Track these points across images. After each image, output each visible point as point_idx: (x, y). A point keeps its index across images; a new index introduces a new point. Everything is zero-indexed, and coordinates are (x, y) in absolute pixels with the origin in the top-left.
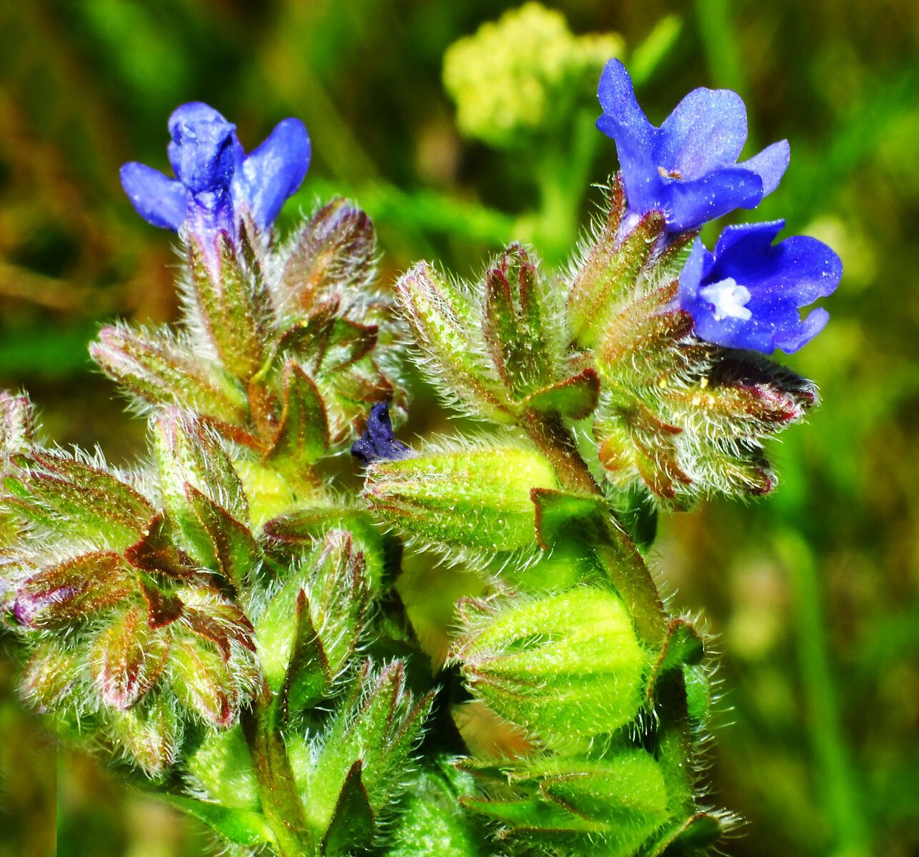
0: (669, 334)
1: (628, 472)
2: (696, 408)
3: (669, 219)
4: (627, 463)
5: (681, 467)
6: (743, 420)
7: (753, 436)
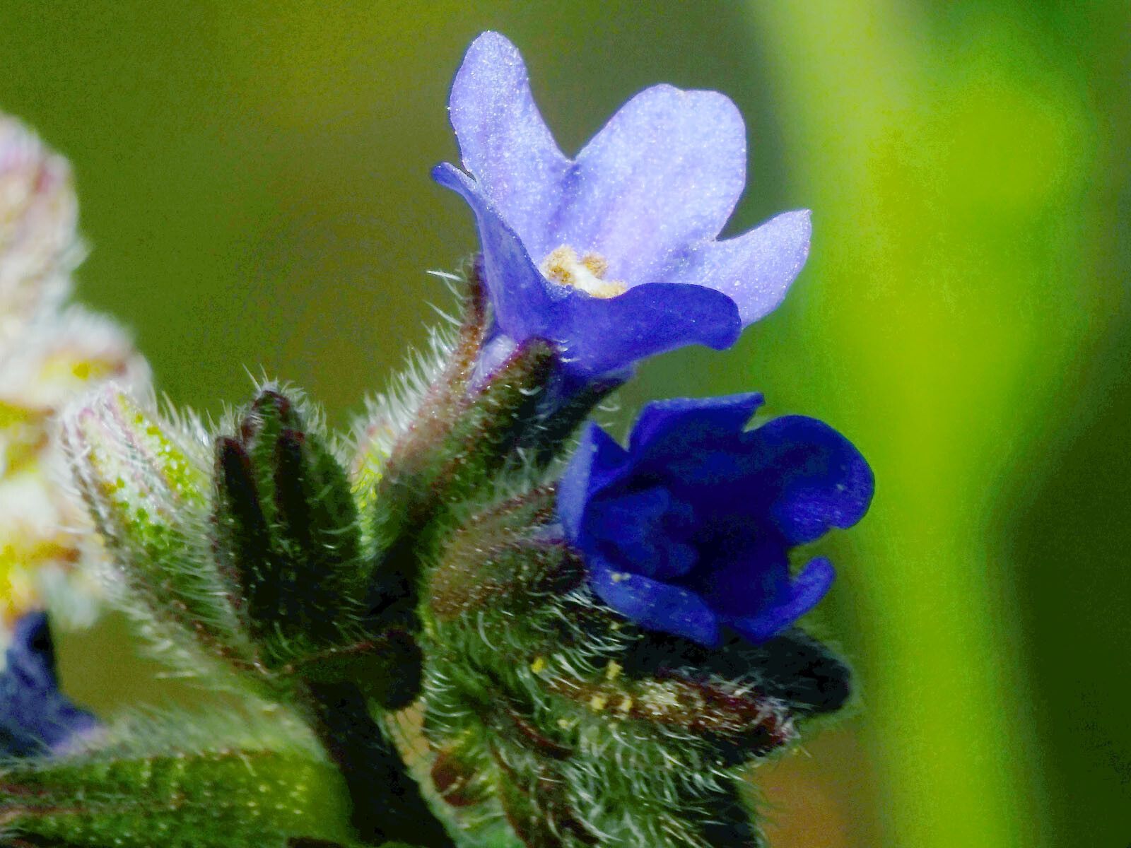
0: (543, 586)
1: (485, 812)
2: (600, 713)
3: (567, 355)
4: (484, 794)
5: (577, 814)
6: (686, 744)
7: (704, 771)
